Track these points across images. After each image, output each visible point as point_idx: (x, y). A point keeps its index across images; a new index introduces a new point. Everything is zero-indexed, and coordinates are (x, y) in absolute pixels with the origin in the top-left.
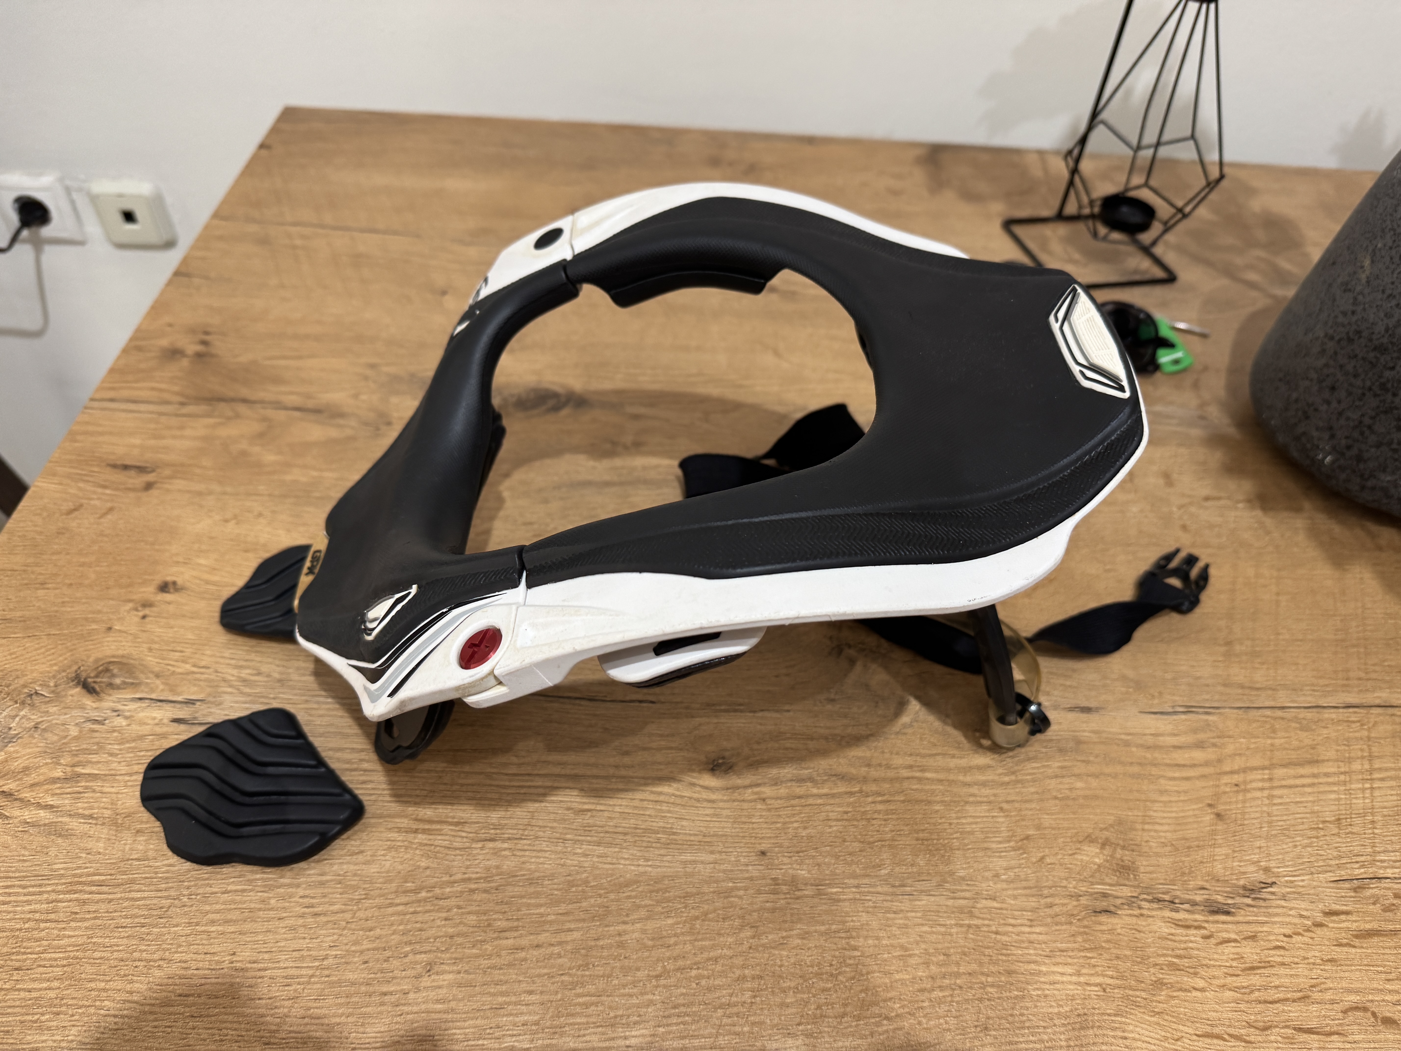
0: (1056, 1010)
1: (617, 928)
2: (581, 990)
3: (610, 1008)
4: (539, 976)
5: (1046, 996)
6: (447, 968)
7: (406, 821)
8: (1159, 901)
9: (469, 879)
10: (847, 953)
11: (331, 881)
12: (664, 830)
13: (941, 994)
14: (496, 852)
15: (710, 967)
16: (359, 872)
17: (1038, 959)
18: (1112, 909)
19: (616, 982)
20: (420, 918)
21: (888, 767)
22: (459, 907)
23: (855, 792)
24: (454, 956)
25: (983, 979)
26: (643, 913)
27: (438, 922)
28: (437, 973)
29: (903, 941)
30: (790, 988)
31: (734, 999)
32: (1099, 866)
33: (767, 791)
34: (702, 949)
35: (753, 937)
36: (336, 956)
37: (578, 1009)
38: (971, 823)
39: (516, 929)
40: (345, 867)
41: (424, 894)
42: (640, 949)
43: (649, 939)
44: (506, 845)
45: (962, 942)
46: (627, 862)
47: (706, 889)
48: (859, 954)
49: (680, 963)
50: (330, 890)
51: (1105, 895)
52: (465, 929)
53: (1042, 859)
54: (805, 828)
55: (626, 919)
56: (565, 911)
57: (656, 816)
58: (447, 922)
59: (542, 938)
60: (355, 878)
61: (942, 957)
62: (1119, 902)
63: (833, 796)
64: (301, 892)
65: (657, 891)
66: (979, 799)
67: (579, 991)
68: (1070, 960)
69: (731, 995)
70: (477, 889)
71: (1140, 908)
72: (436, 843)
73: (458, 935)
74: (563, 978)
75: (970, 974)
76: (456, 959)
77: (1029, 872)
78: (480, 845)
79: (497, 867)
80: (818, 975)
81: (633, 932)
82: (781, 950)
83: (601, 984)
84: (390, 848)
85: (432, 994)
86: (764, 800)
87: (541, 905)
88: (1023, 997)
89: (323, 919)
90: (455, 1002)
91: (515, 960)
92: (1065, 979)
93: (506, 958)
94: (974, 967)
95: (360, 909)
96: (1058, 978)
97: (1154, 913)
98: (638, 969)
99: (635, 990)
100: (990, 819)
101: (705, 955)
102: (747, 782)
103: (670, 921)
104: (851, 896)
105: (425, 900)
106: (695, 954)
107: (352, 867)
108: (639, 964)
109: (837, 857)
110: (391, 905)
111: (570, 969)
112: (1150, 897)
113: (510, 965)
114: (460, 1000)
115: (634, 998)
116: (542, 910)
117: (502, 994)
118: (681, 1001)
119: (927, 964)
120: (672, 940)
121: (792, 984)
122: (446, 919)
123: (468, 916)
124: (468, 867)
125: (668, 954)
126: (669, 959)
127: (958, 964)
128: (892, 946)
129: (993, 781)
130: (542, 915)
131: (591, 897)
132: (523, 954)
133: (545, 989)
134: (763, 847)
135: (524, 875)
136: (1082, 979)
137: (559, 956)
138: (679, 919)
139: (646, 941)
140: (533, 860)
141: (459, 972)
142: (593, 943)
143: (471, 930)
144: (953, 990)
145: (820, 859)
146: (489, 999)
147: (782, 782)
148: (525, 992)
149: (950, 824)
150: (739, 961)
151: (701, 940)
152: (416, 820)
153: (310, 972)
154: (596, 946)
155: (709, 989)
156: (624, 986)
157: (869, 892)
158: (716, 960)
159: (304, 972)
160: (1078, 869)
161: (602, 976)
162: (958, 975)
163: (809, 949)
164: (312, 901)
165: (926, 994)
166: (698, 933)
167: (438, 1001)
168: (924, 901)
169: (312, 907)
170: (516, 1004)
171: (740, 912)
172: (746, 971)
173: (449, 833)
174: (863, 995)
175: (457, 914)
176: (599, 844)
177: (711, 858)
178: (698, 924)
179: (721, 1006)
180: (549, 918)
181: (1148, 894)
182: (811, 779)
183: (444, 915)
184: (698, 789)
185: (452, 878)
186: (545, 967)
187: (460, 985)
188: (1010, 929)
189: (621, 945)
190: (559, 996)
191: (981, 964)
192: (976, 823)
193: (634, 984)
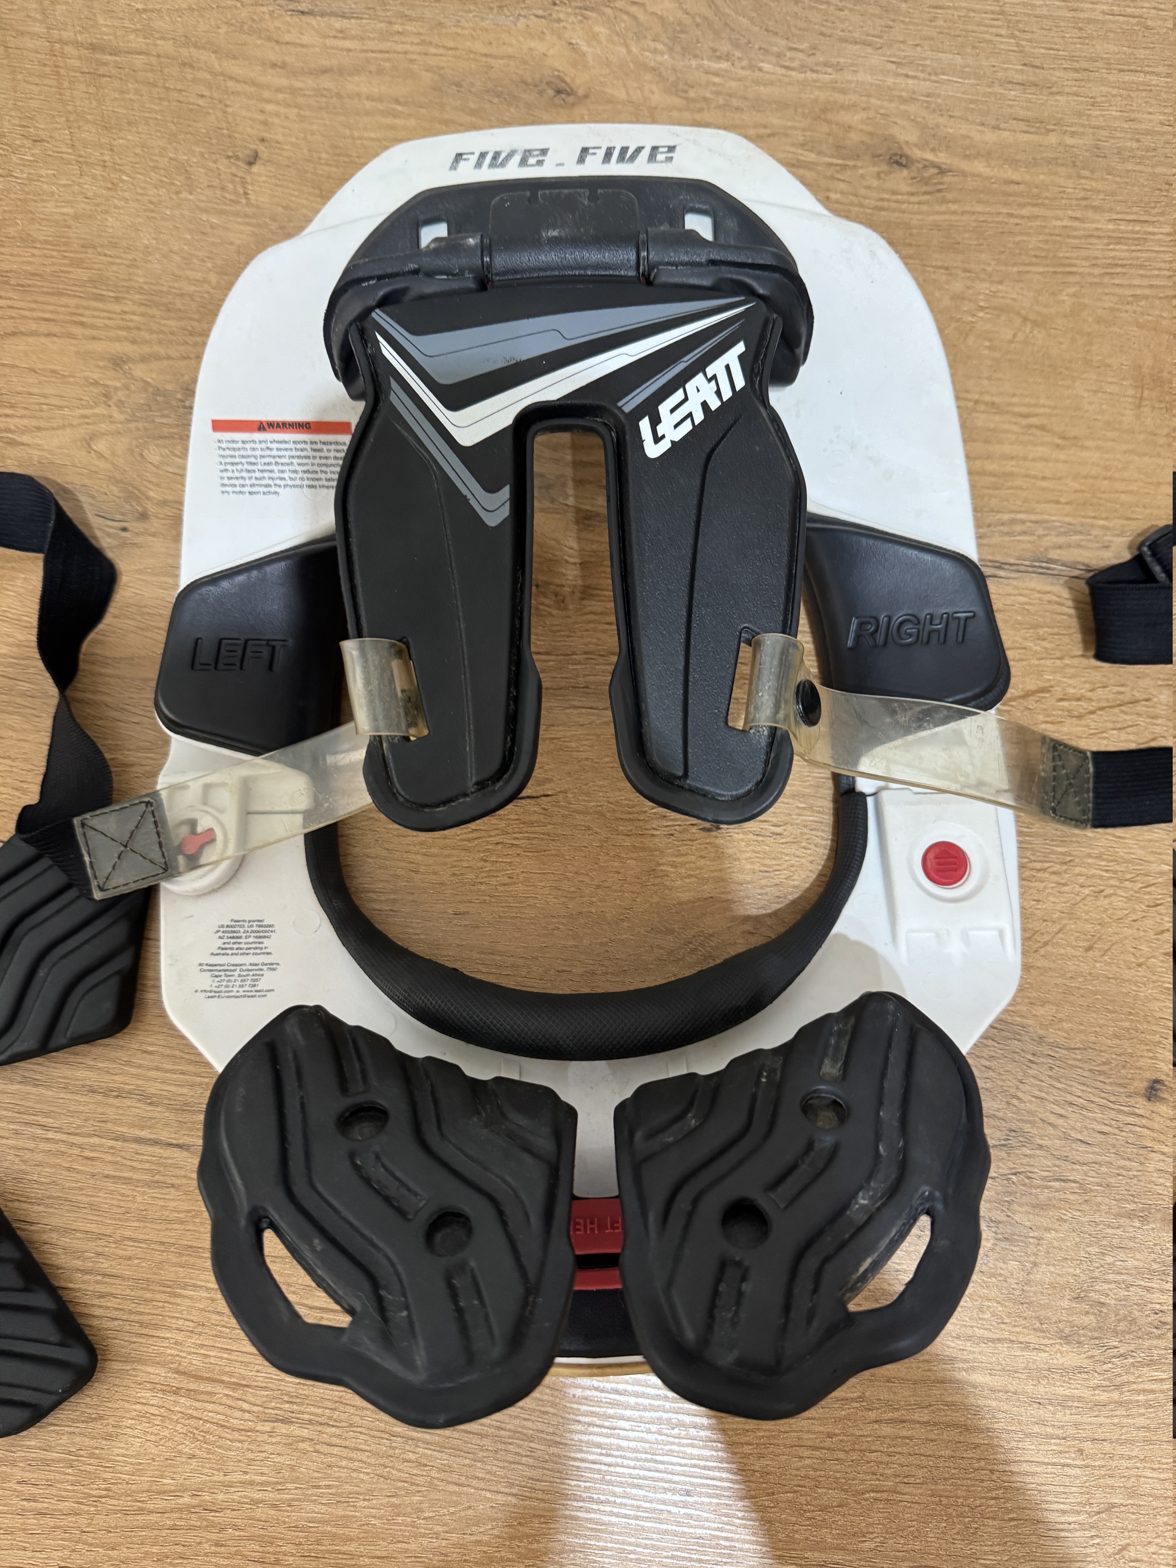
11: (60, 1461)
14: (292, 1443)
16: (97, 1451)
40: (78, 1439)
44: (305, 1432)
46: (481, 1485)
60: (92, 1461)
70: (262, 1501)
72: (206, 1415)
79: (292, 1468)
89: (51, 1522)
95: (98, 1513)
107: (88, 1442)
135: (329, 1487)
173: (224, 1400)
183: (214, 1537)
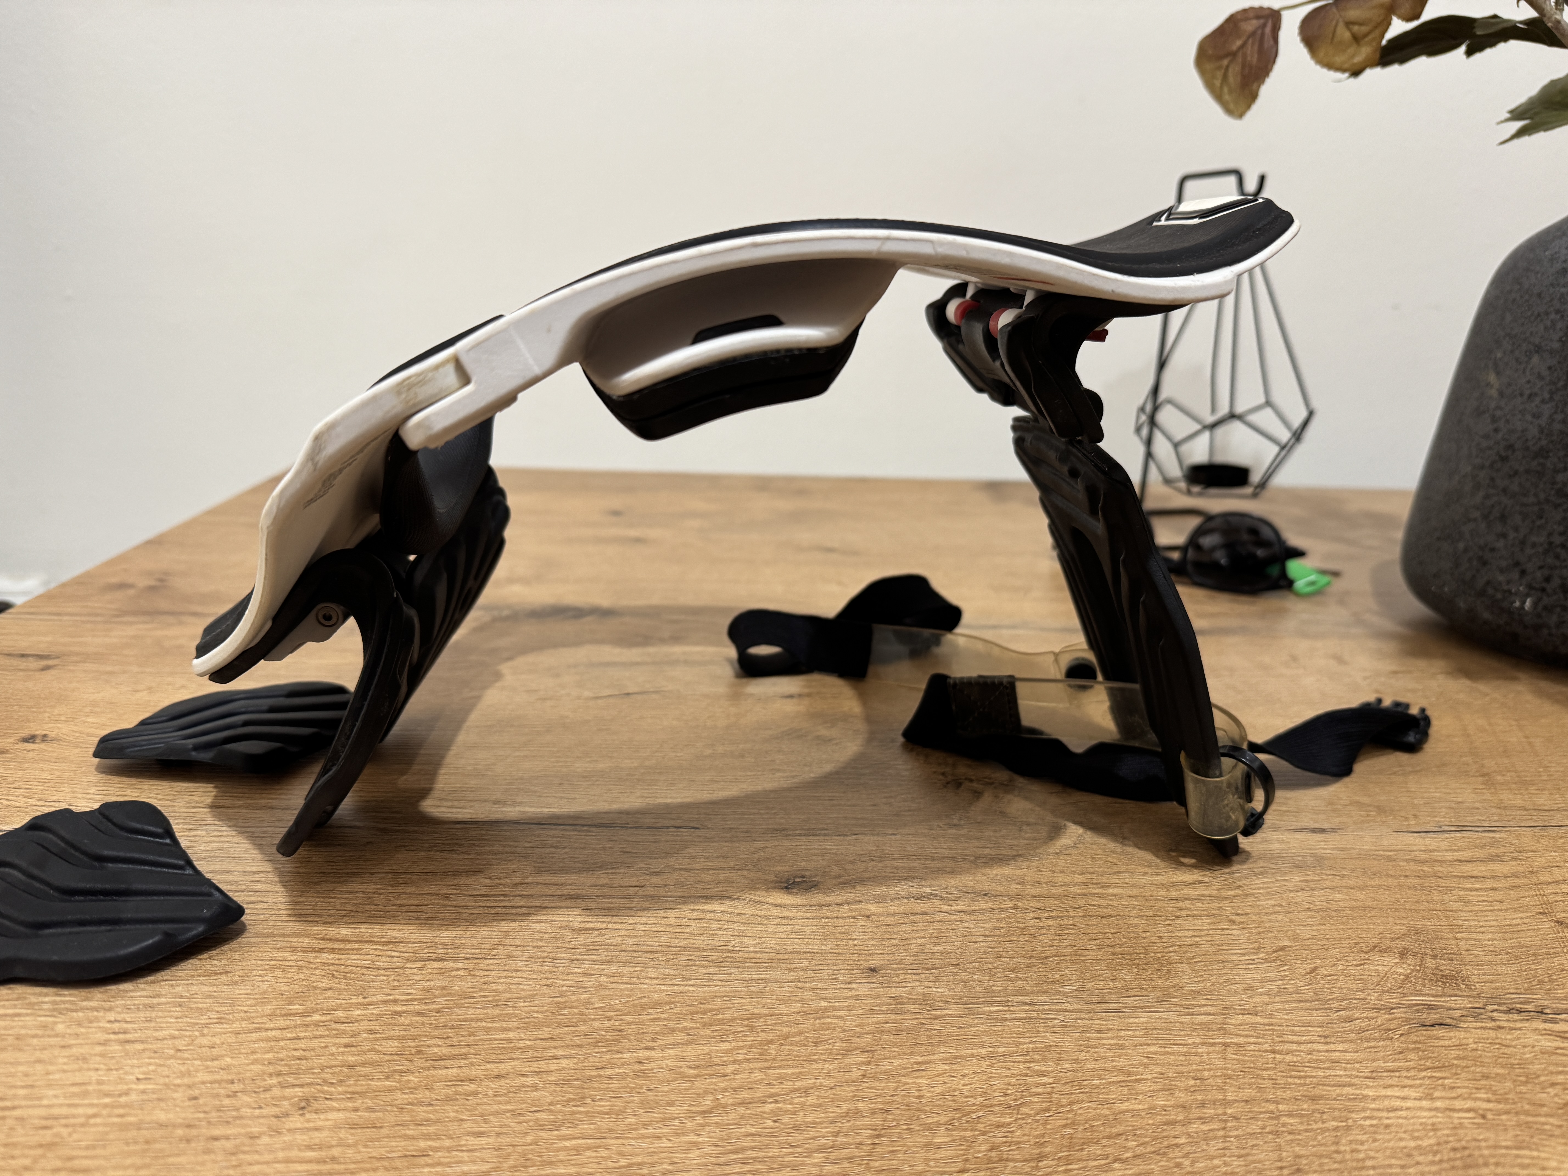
0: (1412, 1144)
1: (635, 1054)
2: (569, 1132)
3: (621, 1154)
4: (496, 1114)
5: (1387, 1126)
6: (335, 1104)
7: (307, 940)
8: (1519, 1012)
9: (395, 1001)
10: (1030, 1080)
11: (167, 1003)
12: (714, 948)
13: (1205, 1127)
14: (443, 973)
15: (796, 1100)
16: (216, 994)
17: (1356, 1081)
18: (1448, 1021)
19: (632, 1120)
20: (302, 1044)
21: (1050, 884)
22: (371, 1032)
23: (1007, 909)
24: (351, 1089)
25: (1272, 1107)
26: (680, 1037)
27: (334, 1050)
28: (317, 1112)
29: (1121, 1062)
30: (938, 1124)
31: (841, 1139)
32: (1407, 976)
33: (872, 908)
34: (782, 1079)
35: (869, 1063)
36: (143, 1092)
37: (562, 1156)
38: (1192, 936)
39: (465, 1056)
40: (194, 988)
41: (316, 1017)
42: (675, 1080)
43: (689, 1067)
44: (460, 965)
45: (1220, 1064)
46: (655, 982)
47: (783, 1009)
48: (1051, 1080)
49: (745, 1095)
50: (160, 1014)
51: (1430, 1007)
52: (375, 1057)
53: (1314, 969)
54: (936, 944)
55: (651, 1044)
56: (550, 1036)
57: (703, 934)
58: (348, 1049)
59: (507, 1067)
60: (208, 1001)
61: (1192, 1082)
62: (1458, 1013)
63: (974, 912)
64: (111, 1016)
65: (704, 1013)
66: (1195, 913)
67: (565, 1131)
68: (1409, 1082)
69: (836, 1134)
70: (405, 1012)
71: (1493, 1019)
72: (349, 963)
73: (363, 1064)
74: (538, 1115)
75: (1247, 1101)
76: (354, 1093)
77: (1300, 984)
78: (419, 964)
79: (443, 988)
80: (987, 1107)
81: (663, 1058)
82: (917, 1078)
83: (605, 1123)
84: (273, 968)
85: (300, 1138)
86: (868, 917)
87: (510, 1030)
88: (1348, 1128)
89: (138, 1047)
90: (339, 1149)
91: (456, 1093)
92: (1409, 1104)
93: (441, 1091)
94: (1249, 1093)
95: (203, 1036)
96: (1398, 1103)
97: (1518, 1025)
98: (671, 1104)
99: (666, 1130)
100: (1219, 932)
101: (788, 1085)
102: (840, 899)
103: (725, 1046)
104: (1023, 1015)
105: (317, 1024)
106: (769, 1084)
107: (206, 989)
108: (673, 1097)
109: (992, 974)
110: (258, 1030)
111: (551, 1104)
112: (1504, 1008)
113: (448, 1099)
114: (349, 1146)
115: (664, 1140)
116: (511, 1035)
117: (427, 1137)
118: (747, 1143)
119: (1169, 1090)
120: (730, 1068)
121: (943, 1119)
122: (346, 1046)
123: (384, 1042)
124: (394, 988)
125: (722, 1085)
126: (725, 1090)
127: (1220, 1089)
128: (1104, 1070)
129: (1210, 895)
130: (510, 1040)
131: (594, 1020)
132: (472, 1087)
133: (504, 1130)
134: (872, 963)
135: (485, 996)
136: (1439, 1104)
137: (535, 1087)
138: (741, 1044)
139: (685, 1070)
140: (502, 980)
141: (356, 1110)
142: (594, 1073)
143: (387, 1058)
144: (1226, 1121)
145: (964, 976)
146: (403, 1144)
147: (892, 900)
148: (468, 1134)
149: (1161, 938)
150: (846, 1091)
151: (780, 1067)
152: (323, 939)
153: (91, 1111)
154: (600, 1076)
155: (797, 1128)
156: (646, 1125)
157: (1050, 1010)
158: (806, 1091)
159: (80, 1111)
160: (1375, 980)
161: (606, 1113)
162: (1226, 1103)
163: (964, 1076)
164: (125, 1026)
165: (1179, 1129)
166: (774, 1060)
167: (309, 1148)
168: (1143, 1018)
169: (125, 1033)
170: (449, 1149)
171: (842, 1035)
172: (861, 1105)
173: (372, 952)
174: (1069, 1131)
175: (366, 1039)
176: (610, 963)
177: (791, 975)
178: (773, 1049)
179: (821, 1149)
180: (521, 1044)
181: (1499, 1004)
182: (936, 896)
183: (345, 1041)
184: (766, 906)
185: (367, 1000)
186: (509, 1103)
187: (353, 1126)
188: (1294, 1047)
189: (642, 1074)
190: (529, 1139)
191: (1260, 1089)
192: (1200, 936)
193: (664, 1121)
